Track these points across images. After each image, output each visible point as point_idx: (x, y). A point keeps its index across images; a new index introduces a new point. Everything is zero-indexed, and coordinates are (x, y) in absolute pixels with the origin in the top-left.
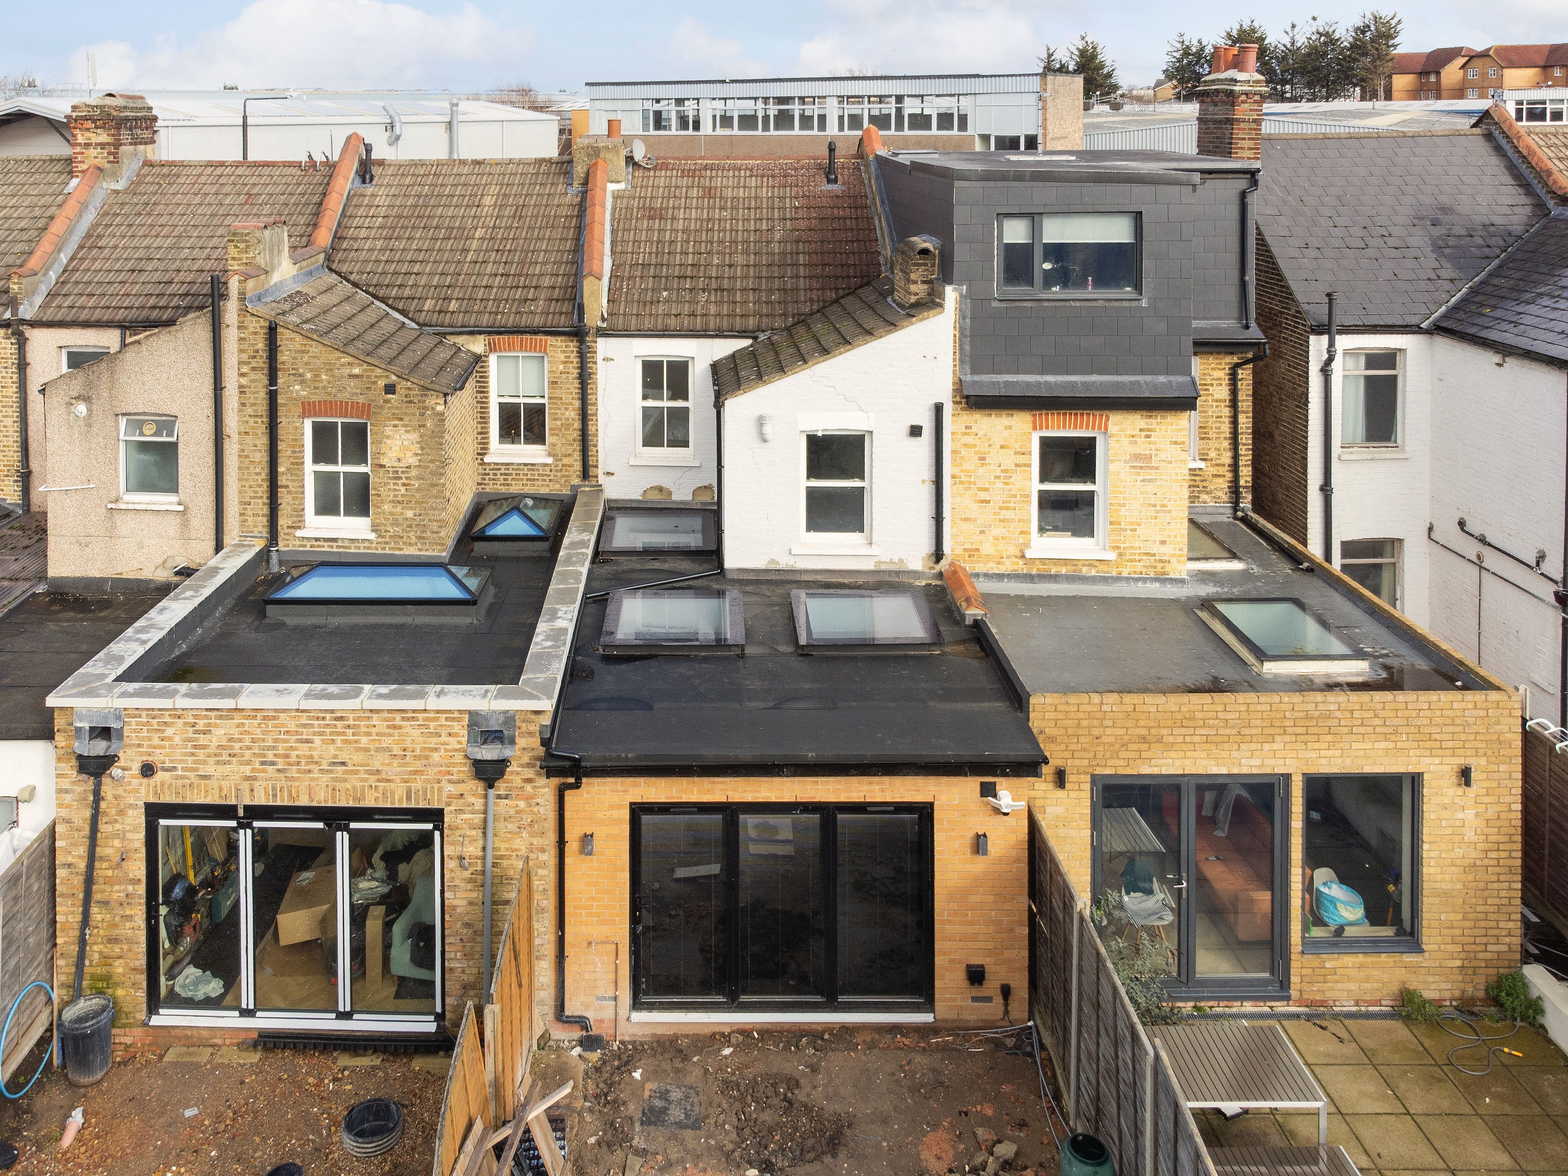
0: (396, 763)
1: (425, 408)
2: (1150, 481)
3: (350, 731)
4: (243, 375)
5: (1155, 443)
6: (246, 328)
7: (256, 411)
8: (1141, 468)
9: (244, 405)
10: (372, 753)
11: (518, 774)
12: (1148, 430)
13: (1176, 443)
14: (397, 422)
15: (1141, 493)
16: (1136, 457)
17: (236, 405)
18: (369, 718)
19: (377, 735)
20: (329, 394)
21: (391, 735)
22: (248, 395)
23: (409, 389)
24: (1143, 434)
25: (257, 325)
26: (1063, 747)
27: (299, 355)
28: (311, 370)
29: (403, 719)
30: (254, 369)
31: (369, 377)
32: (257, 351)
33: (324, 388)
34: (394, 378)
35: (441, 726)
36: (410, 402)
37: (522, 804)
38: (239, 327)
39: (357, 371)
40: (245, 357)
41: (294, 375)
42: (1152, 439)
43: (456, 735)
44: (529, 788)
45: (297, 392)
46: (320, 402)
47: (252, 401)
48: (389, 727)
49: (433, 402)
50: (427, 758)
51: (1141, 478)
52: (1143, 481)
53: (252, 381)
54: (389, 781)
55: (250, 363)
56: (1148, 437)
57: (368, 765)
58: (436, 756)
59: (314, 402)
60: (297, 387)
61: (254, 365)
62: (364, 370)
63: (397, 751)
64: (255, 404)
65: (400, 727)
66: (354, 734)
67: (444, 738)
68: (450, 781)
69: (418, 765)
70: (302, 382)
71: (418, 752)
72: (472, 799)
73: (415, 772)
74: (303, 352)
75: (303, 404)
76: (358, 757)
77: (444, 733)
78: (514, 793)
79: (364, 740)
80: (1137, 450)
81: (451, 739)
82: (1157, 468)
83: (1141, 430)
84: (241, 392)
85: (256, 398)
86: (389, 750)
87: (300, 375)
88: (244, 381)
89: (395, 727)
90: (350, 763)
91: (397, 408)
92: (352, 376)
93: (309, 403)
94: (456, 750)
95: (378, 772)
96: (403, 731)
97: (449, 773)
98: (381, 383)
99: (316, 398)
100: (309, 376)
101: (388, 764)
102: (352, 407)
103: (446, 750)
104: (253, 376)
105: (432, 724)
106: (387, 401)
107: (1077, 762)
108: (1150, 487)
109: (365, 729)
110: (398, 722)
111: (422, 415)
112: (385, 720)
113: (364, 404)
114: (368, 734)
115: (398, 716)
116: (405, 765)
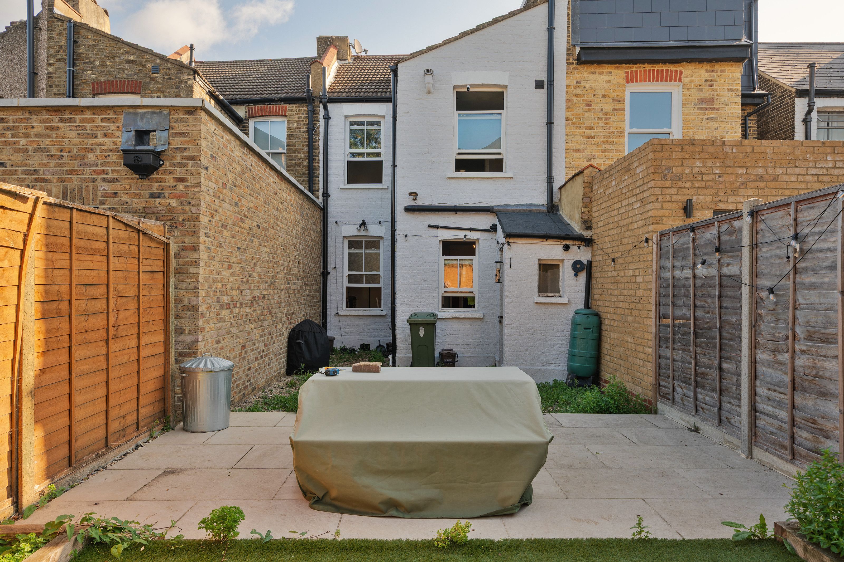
0: (53, 162)
1: (181, 82)
2: (712, 119)
3: (9, 133)
4: (50, 65)
5: (716, 91)
6: (53, 30)
7: (59, 90)
8: (706, 109)
9: (51, 86)
10: (30, 153)
11: (170, 173)
12: (711, 81)
13: (731, 90)
14: (159, 94)
15: (706, 128)
16: (703, 101)
17: (45, 86)
18: (28, 119)
19: (36, 136)
20: (112, 76)
21: (49, 136)
22: (54, 79)
23: (169, 69)
24: (707, 84)
25: (62, 28)
26: (688, 185)
27: (91, 49)
28: (99, 59)
29: (61, 120)
30: (58, 60)
31: (141, 62)
32: (61, 47)
33: (108, 71)
34: (158, 61)
35: (97, 127)
36: (170, 79)
37: (174, 203)
38: (48, 30)
39: (132, 58)
40: (52, 51)
41: (87, 63)
42: (714, 87)
43: (111, 136)
44: (180, 186)
45: (89, 75)
46: (105, 82)
47: (56, 83)
48: (47, 128)
49: (186, 78)
50: (83, 158)
51: (706, 117)
52: (708, 119)
53: (57, 69)
54: (45, 180)
55: (56, 56)
56: (711, 86)
57: (26, 165)
58: (91, 155)
59: (101, 82)
60: (89, 72)
61: (59, 57)
62: (137, 57)
63: (54, 151)
64: (59, 86)
65: (58, 128)
66: (13, 136)
67: (99, 140)
68: (104, 180)
69: (75, 165)
70: (93, 68)
71: (74, 152)
72: (125, 198)
73: (71, 172)
74: (94, 46)
75: (93, 83)
76: (17, 158)
77: (100, 134)
78: (166, 192)
79: (23, 141)
80: (703, 96)
81: (106, 140)
82: (718, 109)
83: (706, 81)
84: (49, 77)
85: (59, 81)
86: (46, 150)
87: (91, 63)
88: (50, 69)
89: (52, 128)
90: (9, 163)
91: (160, 83)
92: (128, 62)
93: (97, 83)
94: (111, 150)
95: (36, 172)
96: (61, 132)
97: (103, 172)
98: (149, 66)
99: (102, 79)
100: (97, 63)
101: (45, 165)
102: (128, 84)
103: (102, 151)
104: (58, 65)
105: (88, 126)
106: (153, 79)
107: (701, 198)
108: (713, 124)
109: (24, 131)
110: (56, 123)
111: (178, 87)
112: (44, 121)
113: (136, 82)
114: (27, 136)
115: (56, 118)
116: (62, 165)
